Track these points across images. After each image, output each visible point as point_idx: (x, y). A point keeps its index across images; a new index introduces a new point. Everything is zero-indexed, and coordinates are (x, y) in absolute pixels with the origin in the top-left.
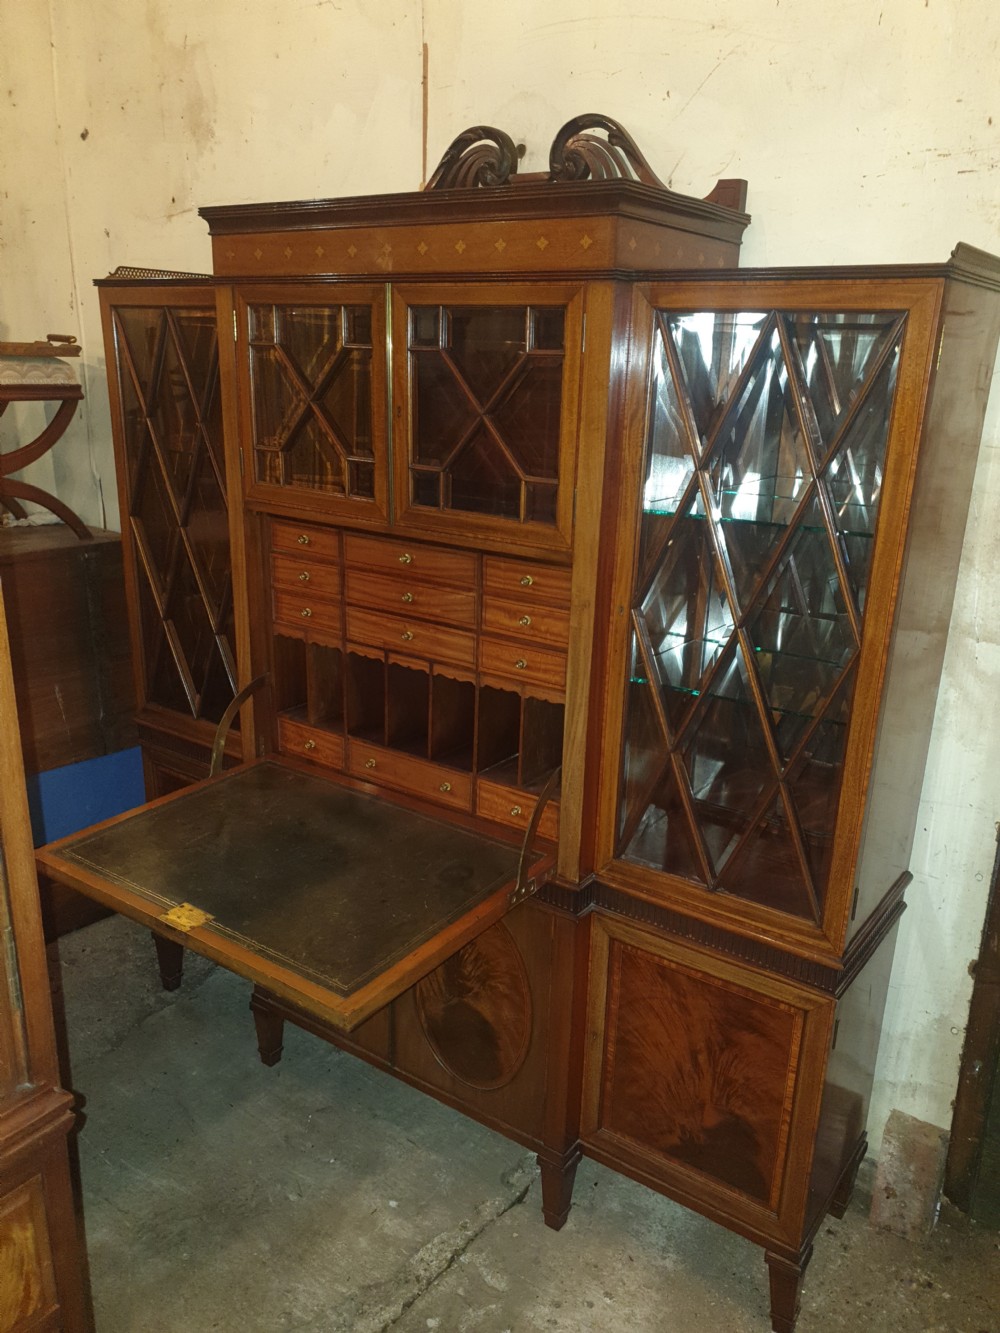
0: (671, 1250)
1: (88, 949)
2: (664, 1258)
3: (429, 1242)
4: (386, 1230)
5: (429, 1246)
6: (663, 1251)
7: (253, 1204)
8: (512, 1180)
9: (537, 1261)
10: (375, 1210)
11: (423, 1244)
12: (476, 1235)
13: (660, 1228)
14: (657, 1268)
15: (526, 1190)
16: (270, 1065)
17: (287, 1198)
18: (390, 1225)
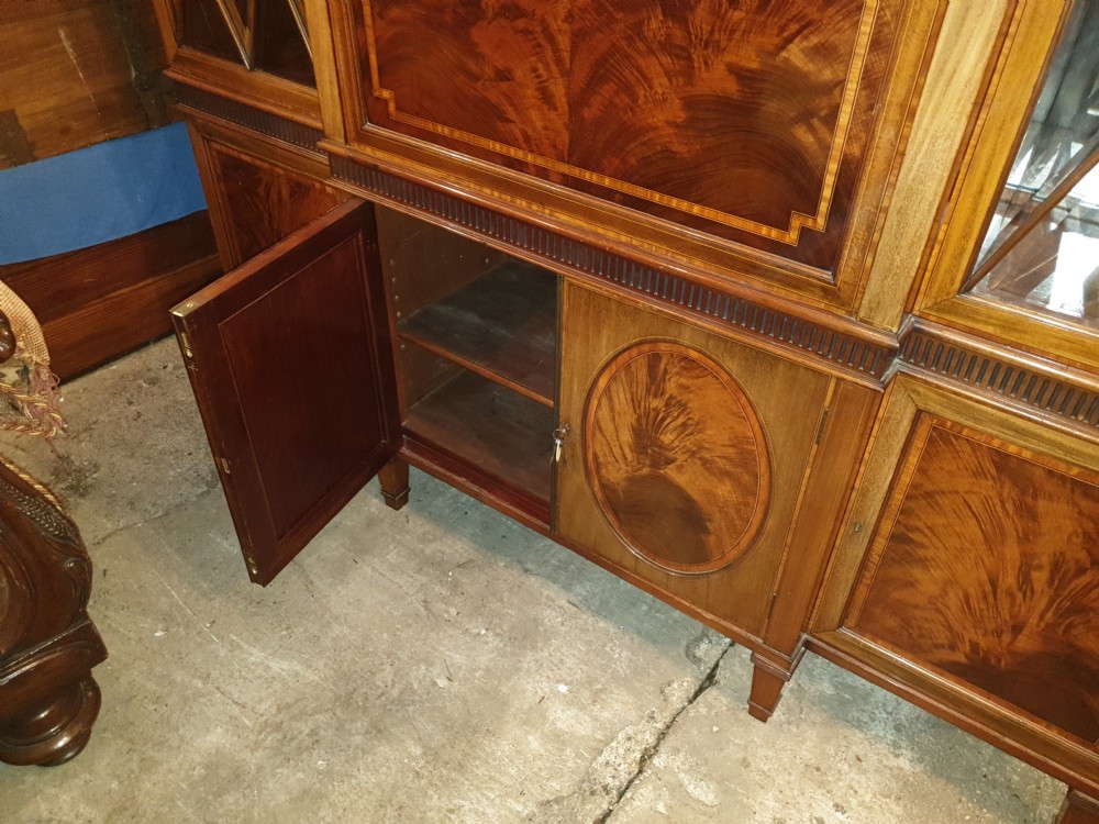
0: (904, 745)
1: (170, 366)
2: (897, 756)
3: (612, 740)
4: (559, 725)
5: (614, 744)
6: (894, 745)
7: (395, 692)
8: (699, 653)
9: (745, 764)
10: (543, 698)
11: (607, 744)
12: (668, 727)
13: (884, 715)
14: (891, 769)
15: (717, 666)
16: (397, 509)
17: (435, 684)
18: (563, 717)
